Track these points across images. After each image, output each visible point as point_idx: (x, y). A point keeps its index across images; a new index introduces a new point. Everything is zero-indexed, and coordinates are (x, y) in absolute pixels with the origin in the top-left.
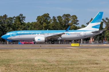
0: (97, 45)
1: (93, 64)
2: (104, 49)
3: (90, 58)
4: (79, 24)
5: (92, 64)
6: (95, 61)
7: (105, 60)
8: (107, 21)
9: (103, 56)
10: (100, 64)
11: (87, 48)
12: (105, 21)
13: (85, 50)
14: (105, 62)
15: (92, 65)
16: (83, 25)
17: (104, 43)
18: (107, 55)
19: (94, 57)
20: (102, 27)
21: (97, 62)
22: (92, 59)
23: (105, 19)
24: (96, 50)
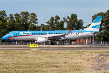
0: (58, 47)
1: (53, 67)
2: (64, 51)
3: (50, 60)
4: (38, 23)
5: (51, 67)
6: (55, 63)
7: (65, 63)
8: (68, 20)
9: (63, 58)
10: (60, 67)
11: (47, 49)
12: (66, 21)
13: (44, 52)
14: (65, 65)
15: (52, 69)
16: (43, 24)
17: (65, 45)
18: (68, 57)
19: (54, 59)
20: (63, 26)
21: (57, 65)
22: (52, 61)
23: (66, 18)
24: (56, 52)
